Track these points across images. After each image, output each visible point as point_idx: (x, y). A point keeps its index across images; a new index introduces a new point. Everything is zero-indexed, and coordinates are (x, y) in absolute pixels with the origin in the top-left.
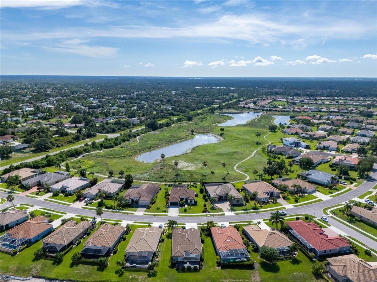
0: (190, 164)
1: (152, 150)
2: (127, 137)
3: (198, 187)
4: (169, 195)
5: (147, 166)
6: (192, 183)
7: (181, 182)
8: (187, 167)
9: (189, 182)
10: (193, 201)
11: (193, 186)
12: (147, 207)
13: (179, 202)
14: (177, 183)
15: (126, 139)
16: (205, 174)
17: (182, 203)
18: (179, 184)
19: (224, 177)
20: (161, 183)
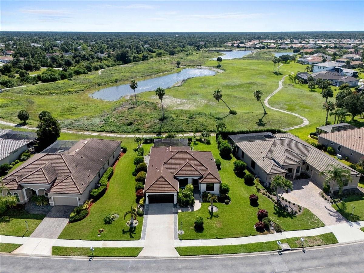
0: (184, 101)
1: (120, 84)
2: (84, 68)
3: (211, 142)
4: (144, 169)
5: (105, 105)
6: (198, 134)
7: (173, 133)
8: (179, 104)
9: (191, 132)
10: (217, 187)
11: (200, 140)
12: (72, 214)
13: (175, 194)
14: (164, 135)
15: (81, 71)
16: (218, 116)
17: (186, 196)
18: (169, 137)
19: (260, 120)
20: (128, 136)
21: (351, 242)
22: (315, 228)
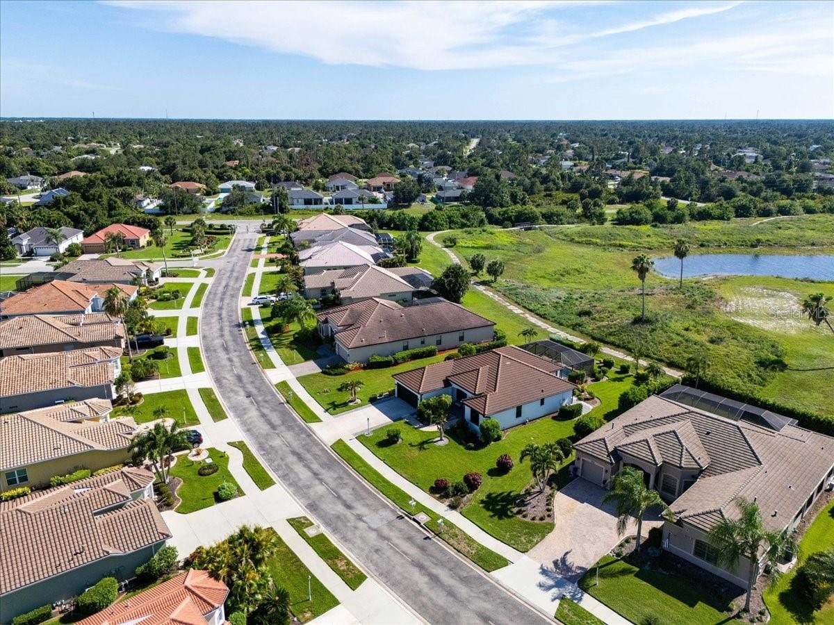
13: (419, 396)
21: (508, 588)
22: (502, 541)
